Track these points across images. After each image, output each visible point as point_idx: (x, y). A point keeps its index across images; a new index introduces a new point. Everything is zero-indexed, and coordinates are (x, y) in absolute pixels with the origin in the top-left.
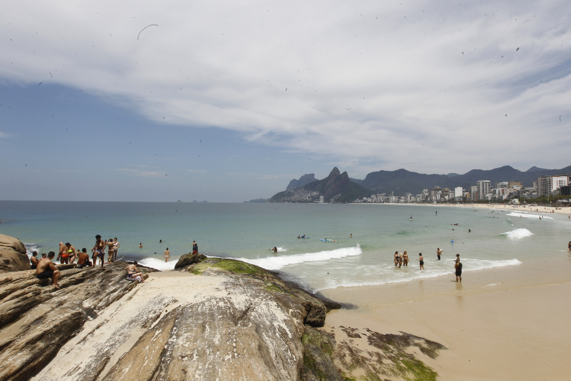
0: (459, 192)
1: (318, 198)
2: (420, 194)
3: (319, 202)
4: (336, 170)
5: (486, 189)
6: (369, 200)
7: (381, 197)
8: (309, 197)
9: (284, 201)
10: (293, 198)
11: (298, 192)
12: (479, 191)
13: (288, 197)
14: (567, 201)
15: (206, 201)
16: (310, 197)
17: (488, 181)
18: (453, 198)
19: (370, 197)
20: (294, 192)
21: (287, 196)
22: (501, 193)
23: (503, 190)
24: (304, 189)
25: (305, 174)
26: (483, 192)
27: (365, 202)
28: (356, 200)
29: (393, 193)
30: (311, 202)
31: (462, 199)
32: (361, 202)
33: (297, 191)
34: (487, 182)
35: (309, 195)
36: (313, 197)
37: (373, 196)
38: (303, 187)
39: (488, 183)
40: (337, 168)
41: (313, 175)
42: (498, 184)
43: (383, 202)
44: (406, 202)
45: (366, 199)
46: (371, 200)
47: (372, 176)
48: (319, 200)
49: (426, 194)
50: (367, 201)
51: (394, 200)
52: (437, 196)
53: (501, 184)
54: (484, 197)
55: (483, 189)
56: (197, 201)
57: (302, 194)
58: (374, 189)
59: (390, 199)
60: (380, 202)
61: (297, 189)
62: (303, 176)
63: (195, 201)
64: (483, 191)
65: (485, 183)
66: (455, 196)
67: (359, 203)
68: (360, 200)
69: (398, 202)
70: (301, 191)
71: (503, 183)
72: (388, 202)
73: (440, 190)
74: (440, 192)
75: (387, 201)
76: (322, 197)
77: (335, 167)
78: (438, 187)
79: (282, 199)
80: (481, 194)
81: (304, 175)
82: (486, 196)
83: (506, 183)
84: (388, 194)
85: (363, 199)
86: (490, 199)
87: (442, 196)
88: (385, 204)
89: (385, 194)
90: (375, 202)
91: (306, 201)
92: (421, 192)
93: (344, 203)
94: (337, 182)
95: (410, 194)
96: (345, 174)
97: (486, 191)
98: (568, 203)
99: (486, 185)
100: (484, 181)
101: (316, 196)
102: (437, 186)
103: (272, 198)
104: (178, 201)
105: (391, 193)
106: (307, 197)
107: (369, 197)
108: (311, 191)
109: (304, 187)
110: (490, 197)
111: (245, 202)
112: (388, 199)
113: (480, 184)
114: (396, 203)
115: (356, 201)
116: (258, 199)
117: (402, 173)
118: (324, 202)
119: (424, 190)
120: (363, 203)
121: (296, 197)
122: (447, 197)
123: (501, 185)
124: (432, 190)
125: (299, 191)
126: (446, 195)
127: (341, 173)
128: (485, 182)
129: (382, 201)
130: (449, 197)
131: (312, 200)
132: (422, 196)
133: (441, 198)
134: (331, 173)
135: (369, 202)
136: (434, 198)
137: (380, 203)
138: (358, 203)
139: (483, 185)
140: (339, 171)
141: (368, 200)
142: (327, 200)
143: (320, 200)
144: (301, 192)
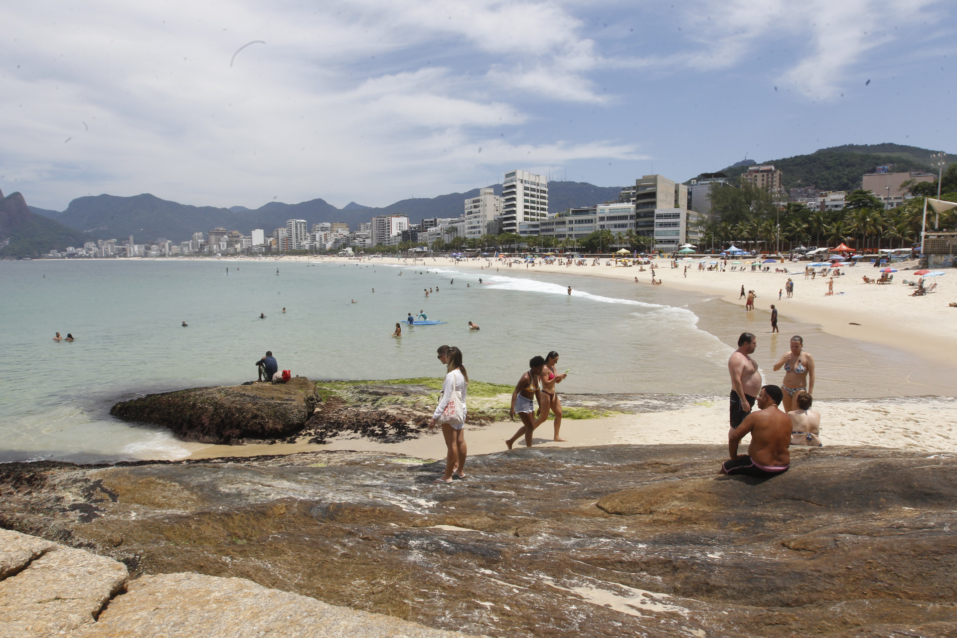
0: (258, 237)
2: (189, 241)
5: (301, 232)
6: (82, 252)
7: (109, 246)
12: (290, 236)
14: (421, 250)
17: (303, 221)
18: (249, 247)
19: (82, 246)
22: (323, 239)
23: (326, 234)
26: (296, 238)
27: (72, 255)
28: (49, 253)
31: (264, 248)
32: (64, 257)
37: (90, 245)
39: (303, 224)
42: (317, 226)
43: (114, 256)
44: (163, 255)
45: (74, 251)
46: (87, 253)
47: (80, 205)
49: (199, 241)
50: (76, 254)
51: (137, 252)
52: (221, 244)
53: (321, 225)
54: (299, 246)
55: (296, 234)
58: (90, 231)
59: (128, 250)
60: (107, 256)
65: (298, 224)
66: (252, 245)
67: (59, 258)
68: (59, 252)
69: (146, 255)
71: (324, 225)
72: (125, 256)
73: (225, 234)
74: (226, 237)
75: (122, 254)
78: (222, 229)
80: (294, 240)
82: (302, 244)
83: (327, 224)
84: (124, 241)
85: (66, 251)
86: (307, 247)
87: (230, 244)
88: (118, 259)
89: (118, 240)
90: (96, 256)
92: (190, 237)
93: (20, 258)
95: (169, 241)
97: (301, 236)
98: (422, 252)
99: (301, 227)
100: (297, 221)
102: (220, 226)
105: (130, 239)
107: (80, 247)
110: (308, 245)
112: (124, 250)
113: (291, 226)
114: (142, 257)
115: (50, 255)
117: (147, 202)
119: (196, 234)
120: (67, 259)
122: (238, 246)
123: (321, 227)
124: (211, 234)
126: (237, 242)
127: (6, 194)
128: (299, 222)
129: (112, 253)
130: (242, 246)
132: (192, 244)
133: (227, 247)
135: (81, 256)
136: (215, 247)
137: (106, 257)
138: (55, 258)
139: (296, 226)
141: (80, 253)
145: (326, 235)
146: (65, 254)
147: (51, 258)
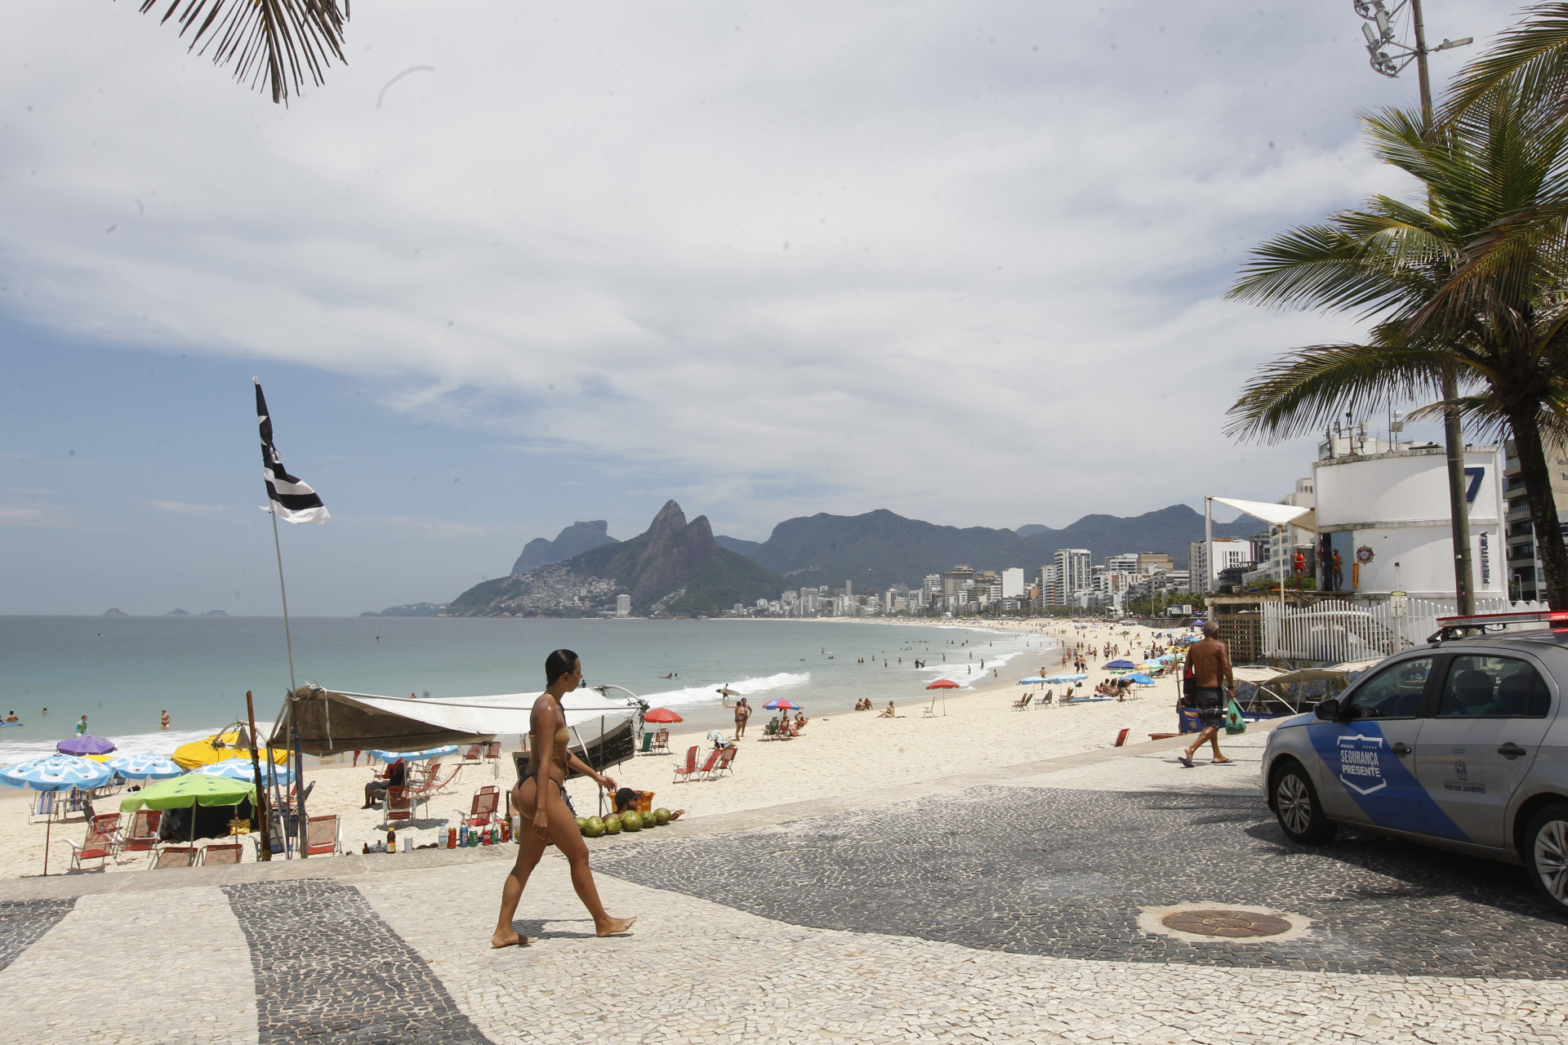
0: (1013, 583)
1: (611, 601)
2: (919, 588)
3: (613, 615)
4: (671, 510)
5: (1080, 573)
6: (775, 606)
7: (811, 598)
8: (581, 599)
9: (498, 612)
10: (527, 602)
11: (545, 582)
12: (1060, 581)
13: (512, 598)
15: (222, 612)
16: (587, 597)
17: (1085, 551)
18: (998, 601)
19: (778, 598)
20: (533, 582)
21: (509, 595)
22: (1110, 585)
23: (1117, 577)
24: (568, 572)
25: (576, 523)
26: (1071, 583)
27: (761, 613)
28: (733, 608)
29: (849, 584)
30: (588, 614)
31: (1019, 603)
32: (749, 615)
33: (543, 577)
34: (1082, 554)
35: (583, 593)
36: (596, 597)
37: (790, 595)
38: (563, 565)
39: (1083, 557)
40: (676, 504)
41: (601, 525)
42: (1112, 561)
43: (814, 615)
44: (877, 615)
45: (767, 606)
46: (781, 608)
47: (786, 530)
48: (614, 609)
49: (933, 589)
50: (767, 610)
51: (846, 608)
52: (960, 595)
53: (1120, 559)
54: (1072, 599)
55: (1070, 576)
56: (185, 613)
57: (559, 586)
58: (794, 573)
59: (836, 605)
60: (807, 615)
61: (542, 572)
62: (568, 529)
63: (178, 611)
64: (1070, 579)
65: (1075, 557)
66: (1002, 596)
67: (743, 616)
68: (745, 607)
69: (858, 613)
70: (558, 578)
71: (1125, 558)
72: (830, 614)
73: (970, 576)
74: (970, 582)
75: (826, 612)
76: (624, 599)
77: (671, 501)
78: (966, 568)
79: (492, 605)
80: (1066, 588)
81: (572, 524)
82: (1076, 595)
83: (1132, 557)
84: (836, 589)
85: (755, 605)
86: (1084, 604)
87: (973, 595)
88: (820, 619)
89: (826, 588)
90: (791, 615)
91: (571, 613)
92: (919, 585)
93: (694, 616)
94: (675, 550)
95: (894, 589)
96: (702, 521)
97: (1080, 579)
99: (1079, 563)
100: (1073, 551)
101: (605, 594)
102: (963, 564)
103: (458, 600)
104: (111, 610)
105: (844, 587)
106: (576, 598)
107: (775, 599)
108: (591, 579)
109: (567, 566)
110: (1087, 597)
111: (364, 614)
112: (830, 604)
113: (1064, 561)
114: (851, 616)
115: (733, 611)
116: (415, 605)
117: (882, 523)
118: (630, 614)
119: (930, 577)
120: (753, 618)
121: (539, 599)
122: (983, 599)
123: (1120, 563)
124: (947, 576)
125: (552, 578)
126: (984, 591)
127: (689, 519)
128: (1076, 554)
129: (813, 610)
130: (989, 599)
131: (592, 606)
132: (923, 594)
133: (969, 601)
134: (656, 520)
135: (773, 615)
136: (952, 600)
137: (804, 616)
138: (739, 616)
139: (1070, 562)
140: (683, 513)
141: (772, 609)
142: (641, 608)
143: (618, 606)
144: (558, 582)
145: (1115, 578)
146: (752, 610)
147: (733, 616)
